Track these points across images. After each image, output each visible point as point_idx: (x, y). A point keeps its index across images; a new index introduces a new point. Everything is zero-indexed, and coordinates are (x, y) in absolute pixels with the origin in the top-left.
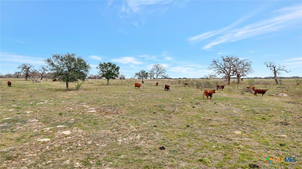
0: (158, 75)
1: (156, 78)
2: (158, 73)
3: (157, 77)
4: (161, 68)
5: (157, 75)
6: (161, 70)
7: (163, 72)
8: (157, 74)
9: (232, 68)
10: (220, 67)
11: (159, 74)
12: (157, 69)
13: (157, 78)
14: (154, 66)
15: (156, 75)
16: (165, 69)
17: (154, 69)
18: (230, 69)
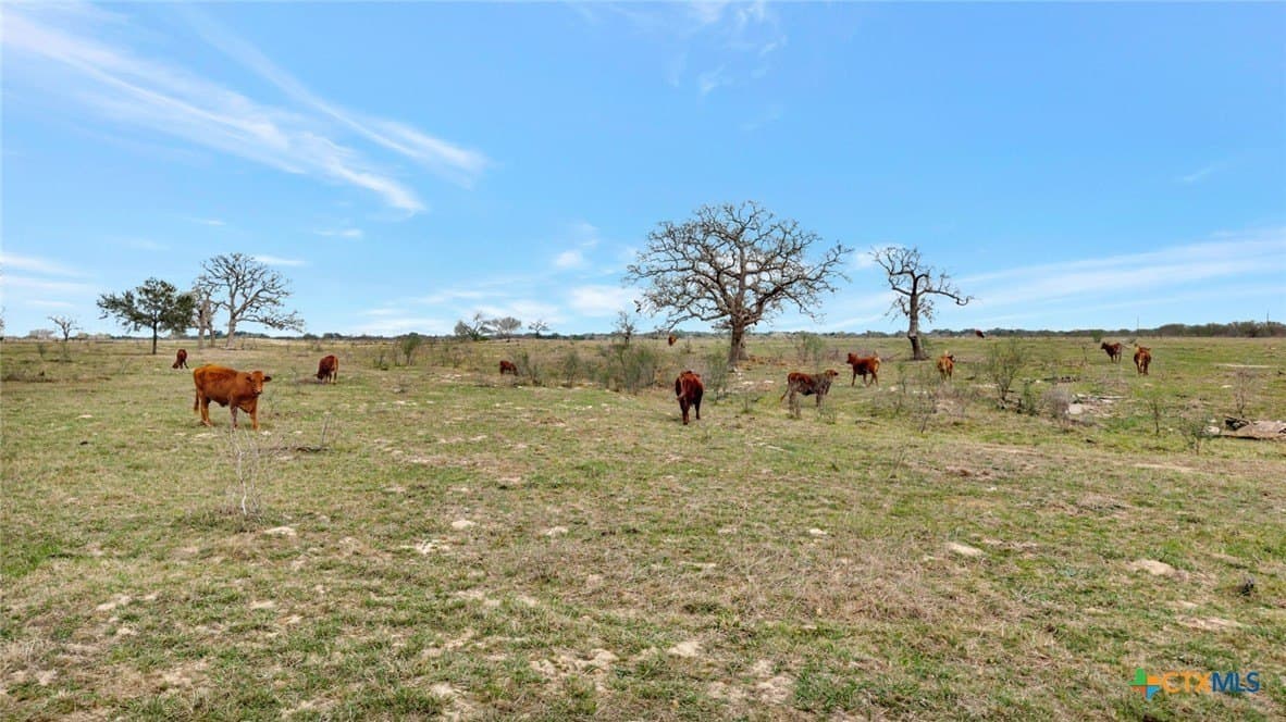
0: (237, 318)
1: (225, 331)
2: (239, 301)
3: (232, 325)
4: (256, 276)
5: (233, 317)
6: (258, 287)
7: (268, 300)
8: (232, 307)
9: (752, 273)
10: (693, 268)
11: (244, 308)
12: (232, 280)
13: (232, 330)
14: (210, 265)
15: (228, 314)
16: (282, 281)
17: (216, 281)
18: (742, 281)
